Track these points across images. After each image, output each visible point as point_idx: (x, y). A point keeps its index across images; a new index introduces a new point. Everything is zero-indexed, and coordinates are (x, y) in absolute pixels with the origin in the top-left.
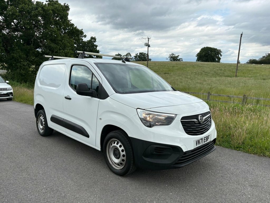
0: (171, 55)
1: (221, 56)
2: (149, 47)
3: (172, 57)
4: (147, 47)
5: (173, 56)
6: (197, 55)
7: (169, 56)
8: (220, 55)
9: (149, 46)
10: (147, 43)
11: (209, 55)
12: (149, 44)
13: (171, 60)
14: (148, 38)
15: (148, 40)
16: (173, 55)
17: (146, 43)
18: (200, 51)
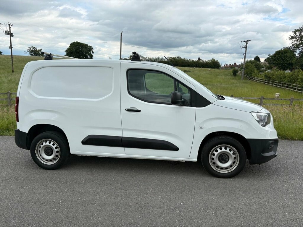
0: (31, 48)
1: (93, 53)
2: (12, 37)
3: (32, 51)
4: (9, 36)
5: (34, 50)
6: (66, 50)
7: (28, 49)
8: (91, 52)
9: (11, 35)
10: (9, 30)
11: (80, 51)
12: (11, 32)
13: (32, 55)
14: (10, 25)
15: (10, 28)
16: (33, 48)
17: (7, 30)
18: (70, 46)
